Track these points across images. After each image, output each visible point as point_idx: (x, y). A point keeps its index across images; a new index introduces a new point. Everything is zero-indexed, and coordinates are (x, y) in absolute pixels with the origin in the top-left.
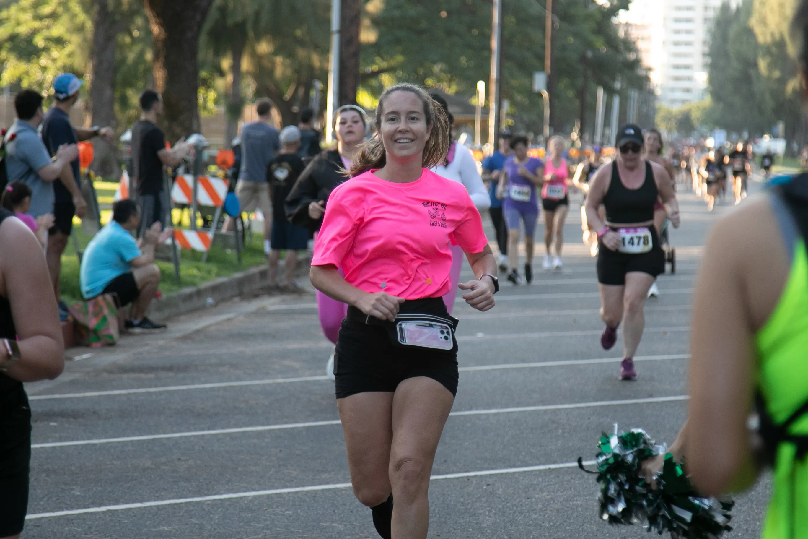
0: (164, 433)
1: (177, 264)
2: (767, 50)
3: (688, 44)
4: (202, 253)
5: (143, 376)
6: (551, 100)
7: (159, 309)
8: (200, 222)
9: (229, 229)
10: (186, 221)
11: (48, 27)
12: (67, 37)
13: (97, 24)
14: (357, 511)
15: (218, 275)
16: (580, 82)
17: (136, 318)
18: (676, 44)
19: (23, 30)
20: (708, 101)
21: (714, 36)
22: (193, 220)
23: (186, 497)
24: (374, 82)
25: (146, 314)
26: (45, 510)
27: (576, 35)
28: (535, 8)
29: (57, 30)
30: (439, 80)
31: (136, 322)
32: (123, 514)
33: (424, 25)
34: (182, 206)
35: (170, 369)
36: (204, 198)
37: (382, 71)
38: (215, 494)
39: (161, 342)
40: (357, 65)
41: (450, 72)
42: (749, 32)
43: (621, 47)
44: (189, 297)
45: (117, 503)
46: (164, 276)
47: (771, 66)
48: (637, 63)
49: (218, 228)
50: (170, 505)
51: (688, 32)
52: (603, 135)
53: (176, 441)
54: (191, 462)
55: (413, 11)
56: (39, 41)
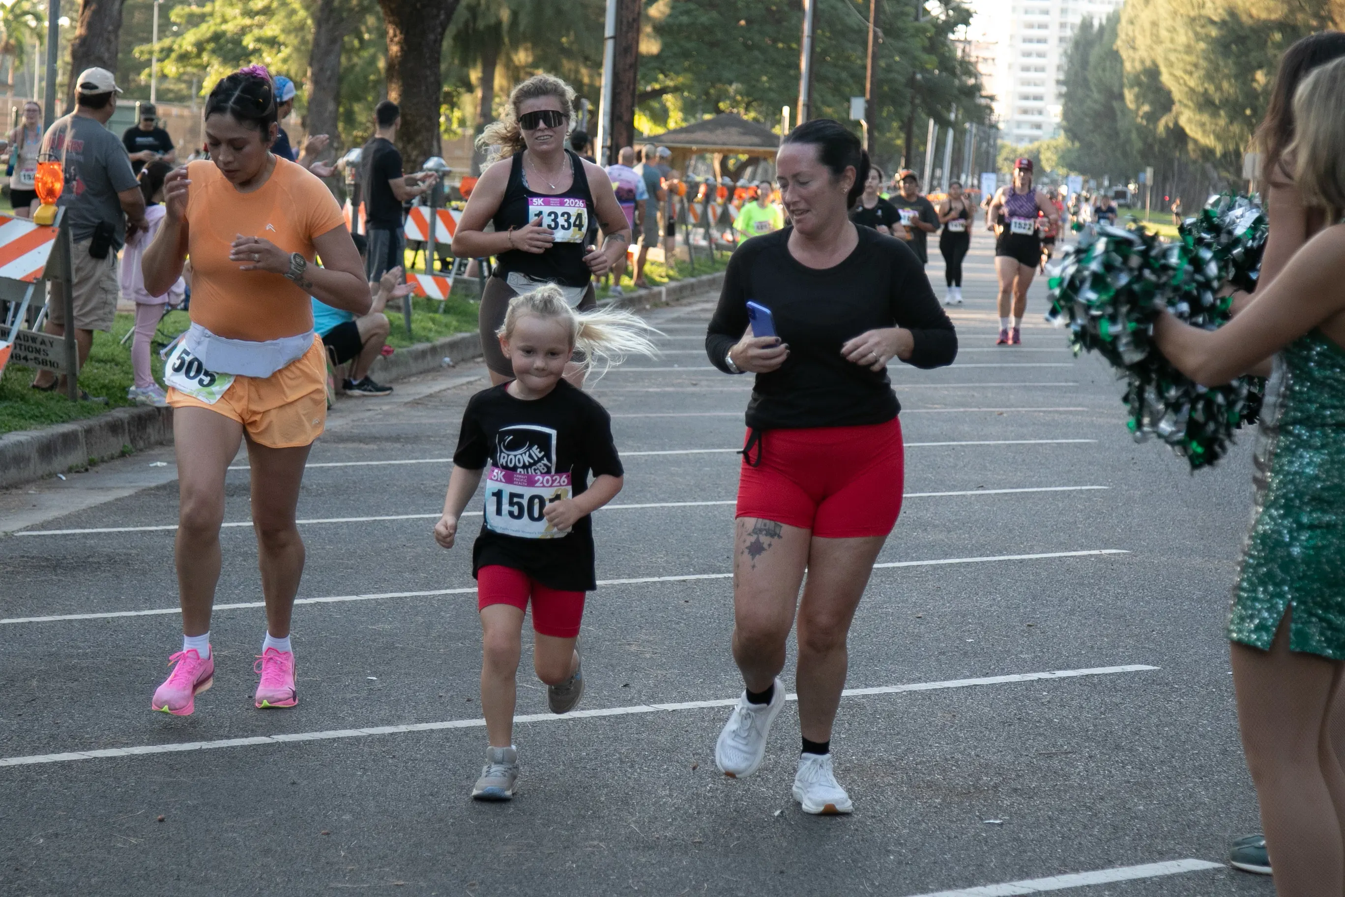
0: (387, 515)
1: (408, 315)
2: (1136, 82)
3: (1041, 69)
4: (440, 302)
5: (362, 445)
6: (870, 131)
7: (385, 368)
8: (437, 265)
9: (472, 275)
10: (421, 264)
11: (261, 26)
12: (282, 38)
13: (319, 23)
14: (620, 613)
15: (458, 330)
16: (907, 110)
17: (355, 379)
18: (1026, 69)
19: (230, 28)
20: (1061, 139)
21: (1071, 59)
22: (429, 262)
23: (411, 591)
24: (656, 105)
25: (369, 373)
26: (241, 600)
27: (903, 52)
28: (854, 19)
29: (272, 29)
30: (735, 104)
31: (355, 383)
32: (334, 607)
33: (719, 35)
34: (417, 246)
35: (397, 439)
36: (444, 236)
37: (664, 91)
38: (447, 588)
39: (385, 408)
40: (635, 81)
41: (748, 94)
42: (1115, 56)
43: (958, 71)
44: (423, 354)
45: (328, 594)
46: (393, 329)
47: (1140, 99)
48: (977, 88)
49: (459, 273)
50: (392, 598)
51: (1040, 55)
52: (933, 177)
53: (401, 524)
54: (419, 550)
55: (704, 18)
56: (249, 42)
